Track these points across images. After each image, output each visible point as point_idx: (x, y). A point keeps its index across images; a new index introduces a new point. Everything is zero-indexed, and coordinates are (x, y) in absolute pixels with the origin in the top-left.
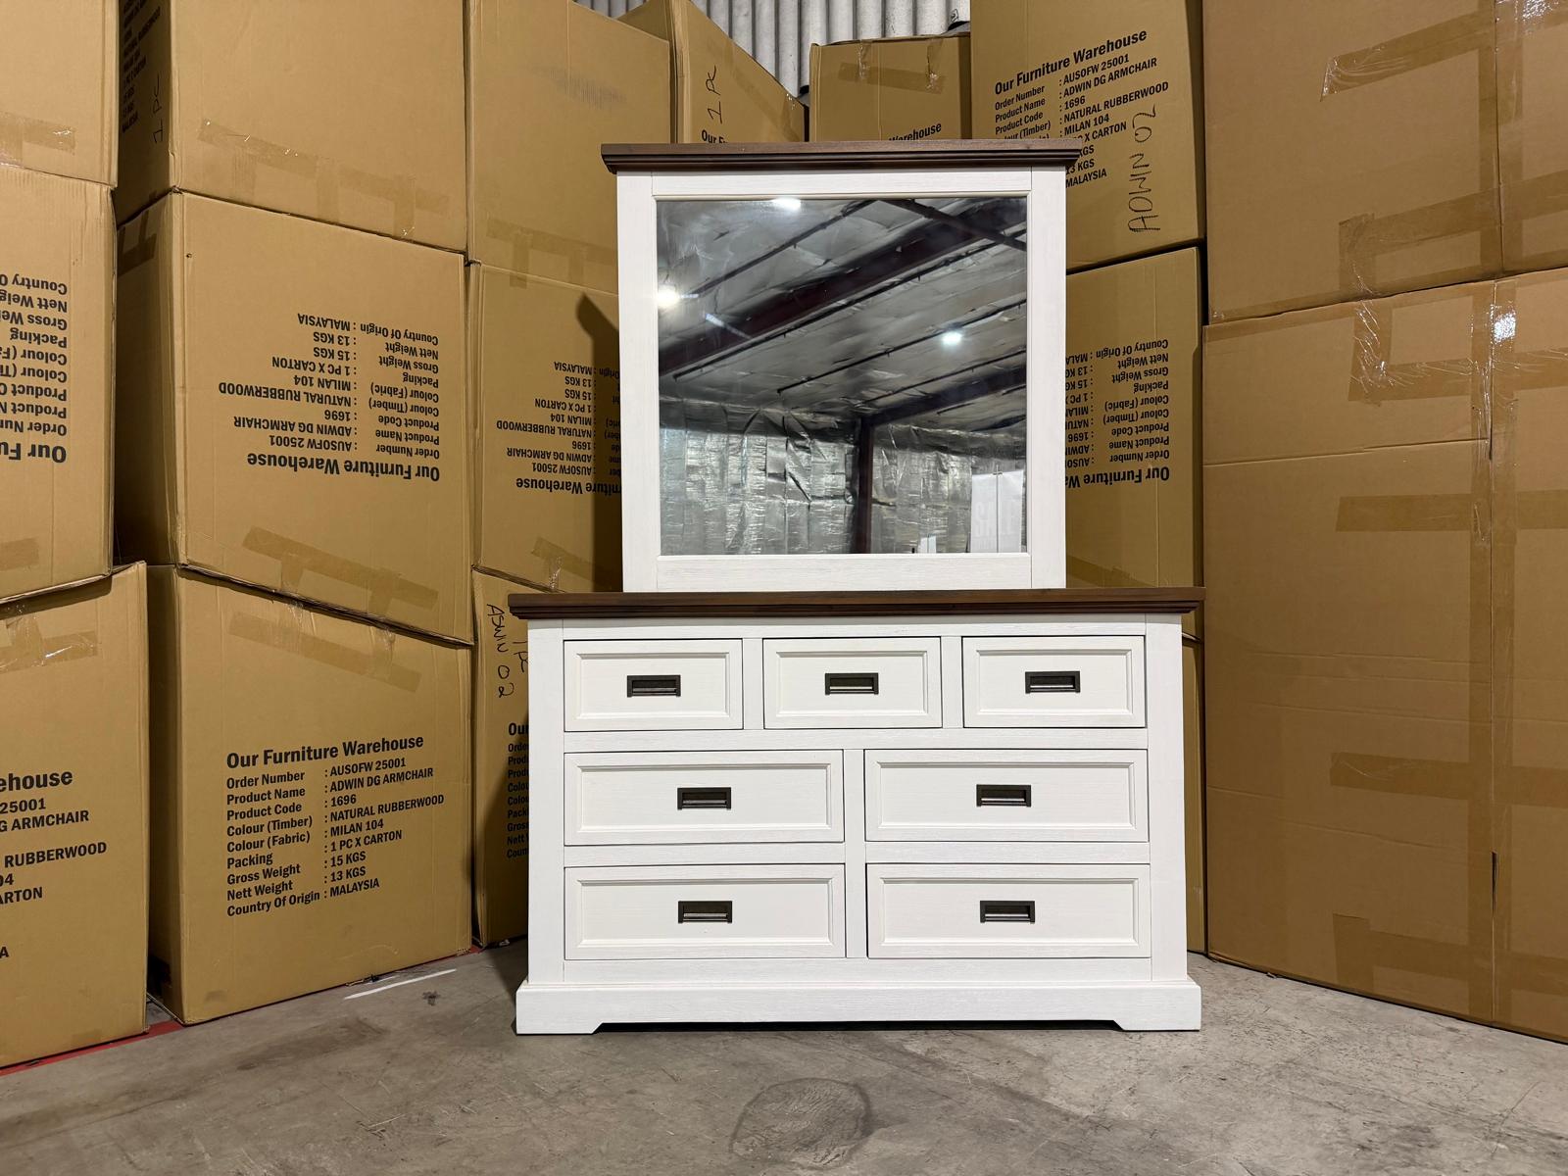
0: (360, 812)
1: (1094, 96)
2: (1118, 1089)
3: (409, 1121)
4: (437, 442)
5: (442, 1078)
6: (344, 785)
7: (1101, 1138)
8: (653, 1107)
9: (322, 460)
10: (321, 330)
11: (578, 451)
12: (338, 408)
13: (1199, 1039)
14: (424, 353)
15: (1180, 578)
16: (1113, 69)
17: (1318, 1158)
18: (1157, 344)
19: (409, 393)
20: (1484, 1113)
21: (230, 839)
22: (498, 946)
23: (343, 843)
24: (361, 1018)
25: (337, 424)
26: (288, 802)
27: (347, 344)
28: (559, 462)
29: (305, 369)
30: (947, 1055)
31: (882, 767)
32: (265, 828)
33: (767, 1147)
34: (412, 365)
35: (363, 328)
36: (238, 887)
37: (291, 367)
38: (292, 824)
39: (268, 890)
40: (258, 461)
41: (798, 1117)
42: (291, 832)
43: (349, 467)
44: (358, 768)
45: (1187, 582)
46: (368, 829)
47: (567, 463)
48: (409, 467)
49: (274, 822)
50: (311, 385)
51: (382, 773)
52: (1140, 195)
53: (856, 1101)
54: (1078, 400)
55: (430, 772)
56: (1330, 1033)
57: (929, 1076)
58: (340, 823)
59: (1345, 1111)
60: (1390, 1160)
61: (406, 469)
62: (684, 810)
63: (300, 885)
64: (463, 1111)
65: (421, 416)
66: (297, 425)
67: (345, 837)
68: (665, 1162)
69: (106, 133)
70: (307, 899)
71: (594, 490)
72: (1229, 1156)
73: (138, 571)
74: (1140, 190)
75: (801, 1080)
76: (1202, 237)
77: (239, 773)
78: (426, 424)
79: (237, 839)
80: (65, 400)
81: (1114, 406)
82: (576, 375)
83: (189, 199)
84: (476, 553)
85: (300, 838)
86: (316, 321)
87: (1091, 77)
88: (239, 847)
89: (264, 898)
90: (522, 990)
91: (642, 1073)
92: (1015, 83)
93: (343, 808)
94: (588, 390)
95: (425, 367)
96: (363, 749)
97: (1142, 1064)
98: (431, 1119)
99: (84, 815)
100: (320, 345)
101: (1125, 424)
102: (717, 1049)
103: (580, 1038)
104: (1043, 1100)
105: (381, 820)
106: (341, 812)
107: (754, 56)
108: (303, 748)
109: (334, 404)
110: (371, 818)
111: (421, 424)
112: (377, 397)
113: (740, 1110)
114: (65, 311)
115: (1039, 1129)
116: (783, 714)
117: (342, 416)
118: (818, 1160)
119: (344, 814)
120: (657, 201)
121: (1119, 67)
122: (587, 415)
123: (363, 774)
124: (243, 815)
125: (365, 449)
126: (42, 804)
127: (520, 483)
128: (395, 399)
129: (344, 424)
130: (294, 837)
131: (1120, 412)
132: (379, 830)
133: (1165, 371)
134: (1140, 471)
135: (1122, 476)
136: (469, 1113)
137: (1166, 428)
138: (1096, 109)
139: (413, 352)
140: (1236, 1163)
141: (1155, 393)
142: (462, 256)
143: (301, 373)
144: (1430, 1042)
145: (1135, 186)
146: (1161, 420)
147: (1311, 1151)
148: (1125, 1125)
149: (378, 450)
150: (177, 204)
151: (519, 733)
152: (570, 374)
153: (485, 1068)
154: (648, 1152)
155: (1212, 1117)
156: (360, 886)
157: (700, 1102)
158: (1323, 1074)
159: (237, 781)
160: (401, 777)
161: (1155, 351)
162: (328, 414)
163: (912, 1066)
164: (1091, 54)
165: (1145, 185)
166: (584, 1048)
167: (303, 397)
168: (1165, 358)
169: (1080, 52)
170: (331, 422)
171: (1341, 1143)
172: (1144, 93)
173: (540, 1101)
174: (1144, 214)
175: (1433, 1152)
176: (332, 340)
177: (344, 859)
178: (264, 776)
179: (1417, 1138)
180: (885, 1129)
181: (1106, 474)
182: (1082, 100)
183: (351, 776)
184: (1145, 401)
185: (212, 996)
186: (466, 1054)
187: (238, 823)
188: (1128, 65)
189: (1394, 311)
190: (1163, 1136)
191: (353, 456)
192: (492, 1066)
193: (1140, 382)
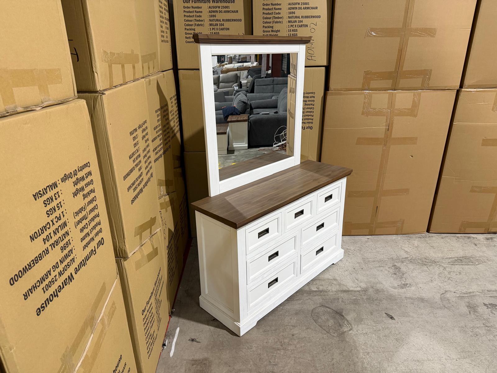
1: (298, 13)
2: (354, 280)
6: (156, 296)
7: (369, 293)
8: (303, 336)
9: (140, 189)
10: (133, 135)
16: (304, 6)
18: (312, 93)
19: (146, 147)
20: (395, 257)
24: (191, 359)
25: (140, 172)
26: (151, 314)
27: (138, 138)
28: (158, 149)
29: (134, 155)
32: (149, 326)
33: (336, 331)
34: (146, 136)
35: (138, 128)
36: (149, 349)
37: (132, 157)
38: (152, 319)
40: (133, 202)
41: (328, 320)
43: (144, 187)
44: (156, 289)
48: (150, 176)
49: (150, 322)
50: (135, 161)
51: (159, 286)
53: (328, 309)
57: (328, 295)
58: (157, 309)
59: (383, 267)
60: (400, 275)
62: (269, 261)
64: (274, 365)
66: (136, 180)
70: (156, 337)
71: (164, 154)
72: (386, 286)
74: (311, 47)
75: (313, 311)
76: (328, 66)
77: (144, 315)
79: (147, 335)
86: (132, 132)
87: (297, 6)
89: (152, 346)
91: (285, 329)
94: (160, 117)
96: (156, 282)
100: (134, 142)
104: (350, 290)
108: (151, 294)
109: (139, 165)
111: (149, 158)
113: (317, 325)
114: (91, 175)
115: (360, 297)
116: (288, 227)
117: (141, 168)
118: (347, 328)
119: (157, 305)
124: (146, 327)
125: (145, 177)
128: (145, 152)
130: (153, 323)
133: (314, 101)
134: (304, 127)
137: (312, 116)
138: (299, 17)
139: (145, 130)
140: (389, 287)
141: (310, 106)
146: (311, 113)
148: (367, 288)
154: (323, 347)
155: (373, 279)
157: (307, 328)
158: (370, 260)
159: (144, 318)
160: (160, 283)
161: (311, 95)
167: (135, 167)
168: (314, 97)
171: (392, 275)
172: (314, 17)
173: (283, 350)
174: (312, 55)
175: (401, 270)
176: (135, 138)
178: (147, 311)
179: (396, 268)
180: (343, 313)
182: (294, 13)
183: (156, 293)
184: (307, 108)
186: (240, 350)
187: (146, 331)
188: (309, 6)
189: (373, 95)
190: (374, 288)
191: (144, 182)
193: (306, 103)
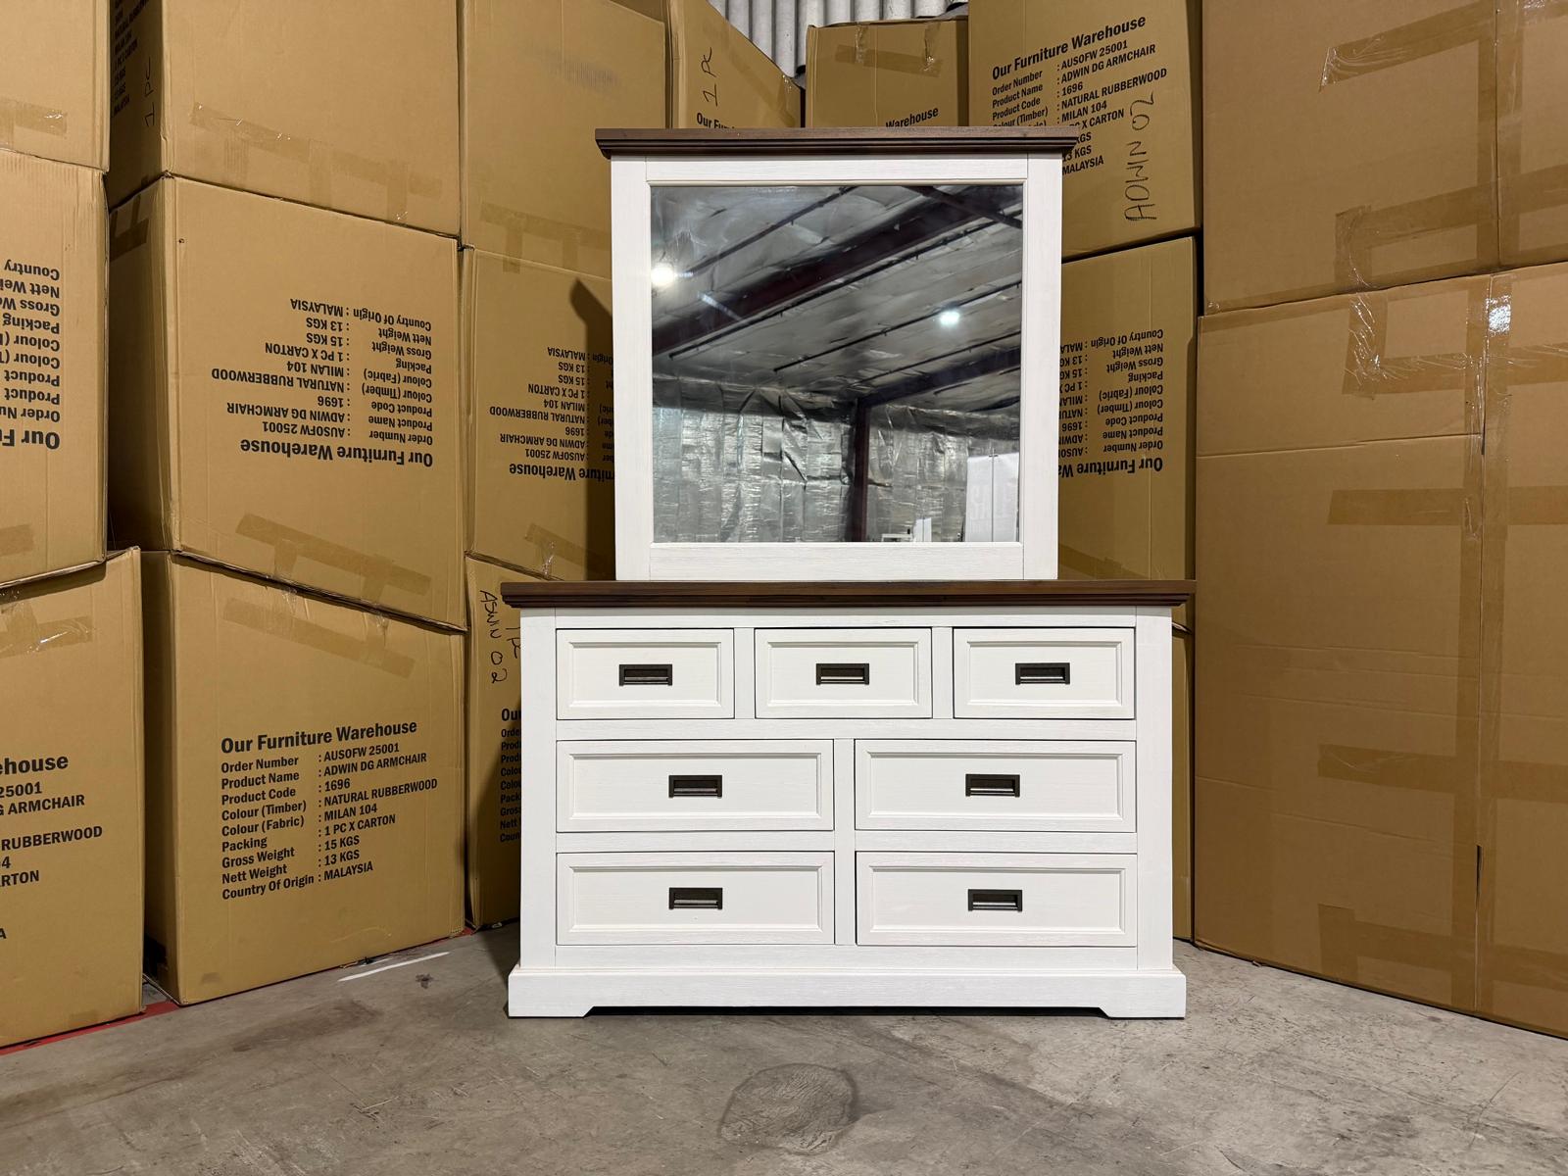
0: (353, 797)
1: (1092, 82)
2: (1102, 1076)
3: (402, 1103)
4: (430, 428)
5: (434, 1061)
6: (338, 770)
7: (1083, 1125)
8: (642, 1091)
9: (315, 446)
10: (313, 315)
11: (570, 438)
12: (331, 394)
13: (1184, 1027)
14: (417, 339)
15: (1170, 570)
16: (1111, 56)
17: (1298, 1146)
18: (1152, 334)
19: (402, 379)
20: (1463, 1104)
21: (225, 823)
22: (491, 929)
23: (337, 828)
24: (355, 1000)
25: (331, 410)
26: (281, 786)
27: (340, 330)
28: (552, 449)
29: (298, 355)
30: (932, 1042)
31: (872, 757)
32: (259, 813)
33: (755, 1132)
34: (405, 351)
35: (356, 313)
36: (233, 871)
37: (284, 353)
38: (286, 808)
39: (262, 874)
40: (251, 447)
41: (785, 1103)
42: (286, 816)
43: (342, 452)
44: (352, 753)
45: (1180, 575)
46: (362, 813)
47: (560, 449)
48: (402, 453)
49: (268, 806)
50: (304, 371)
51: (376, 758)
52: (1135, 183)
53: (843, 1087)
54: (1072, 388)
55: (423, 757)
56: (1314, 1022)
57: (916, 1063)
58: (334, 807)
59: (1326, 1100)
60: (1369, 1149)
61: (399, 454)
62: (675, 798)
63: (294, 868)
64: (456, 1094)
65: (414, 402)
66: (290, 411)
67: (339, 822)
68: (655, 1146)
69: (98, 117)
70: (302, 882)
71: (588, 476)
72: (1211, 1144)
73: (132, 558)
74: (1137, 178)
75: (788, 1065)
76: (1199, 226)
77: (234, 758)
78: (419, 410)
79: (232, 824)
80: (58, 385)
81: (1107, 396)
82: (569, 360)
83: (181, 184)
84: (469, 538)
85: (294, 822)
86: (309, 306)
87: (1089, 63)
88: (234, 831)
89: (259, 881)
90: (514, 974)
91: (633, 1057)
92: (1012, 68)
93: (337, 792)
94: (581, 375)
95: (418, 352)
96: (357, 734)
97: (1127, 1052)
98: (423, 1102)
99: (80, 800)
100: (313, 331)
101: (1119, 414)
102: (706, 1034)
103: (572, 1022)
104: (1029, 1086)
105: (375, 805)
106: (335, 797)
107: (751, 40)
108: (297, 733)
109: (327, 389)
110: (364, 803)
111: (414, 410)
112: (370, 382)
113: (730, 1094)
114: (57, 296)
115: (1023, 1116)
116: (774, 703)
117: (335, 402)
118: (805, 1145)
119: (338, 798)
120: (651, 187)
121: (1117, 53)
122: (581, 401)
123: (357, 759)
124: (237, 800)
125: (358, 434)
126: (38, 789)
127: (513, 468)
128: (388, 385)
129: (337, 410)
130: (288, 821)
131: (1114, 401)
132: (372, 815)
133: (1160, 361)
134: (1133, 461)
135: (1115, 466)
136: (461, 1095)
137: (1160, 419)
138: (1094, 96)
139: (406, 337)
140: (1217, 1152)
141: (1150, 383)
142: (456, 241)
143: (294, 359)
144: (1412, 1032)
145: (1132, 174)
146: (1155, 411)
147: (1291, 1140)
148: (1110, 1112)
149: (371, 436)
150: (169, 189)
151: (512, 718)
152: (563, 360)
153: (477, 1051)
154: (638, 1136)
155: (1195, 1105)
156: (354, 869)
157: (689, 1085)
158: (1306, 1064)
159: (232, 766)
160: (394, 762)
161: (1149, 341)
162: (321, 400)
163: (899, 1052)
164: (1089, 40)
165: (1142, 174)
166: (577, 1032)
167: (296, 383)
168: (1160, 348)
169: (1078, 37)
170: (324, 409)
171: (1321, 1132)
172: (1142, 79)
173: (533, 1084)
174: (1140, 203)
175: (1412, 1142)
176: (325, 325)
177: (338, 842)
178: (258, 761)
179: (1395, 1129)
180: (871, 1115)
181: (1099, 464)
182: (1080, 86)
183: (345, 761)
184: (1140, 391)
185: (208, 978)
186: (459, 1037)
187: (232, 807)
188: (1126, 51)
189: (1390, 304)
190: (1146, 1125)
191: (347, 442)
192: (485, 1050)
193: (1135, 372)
